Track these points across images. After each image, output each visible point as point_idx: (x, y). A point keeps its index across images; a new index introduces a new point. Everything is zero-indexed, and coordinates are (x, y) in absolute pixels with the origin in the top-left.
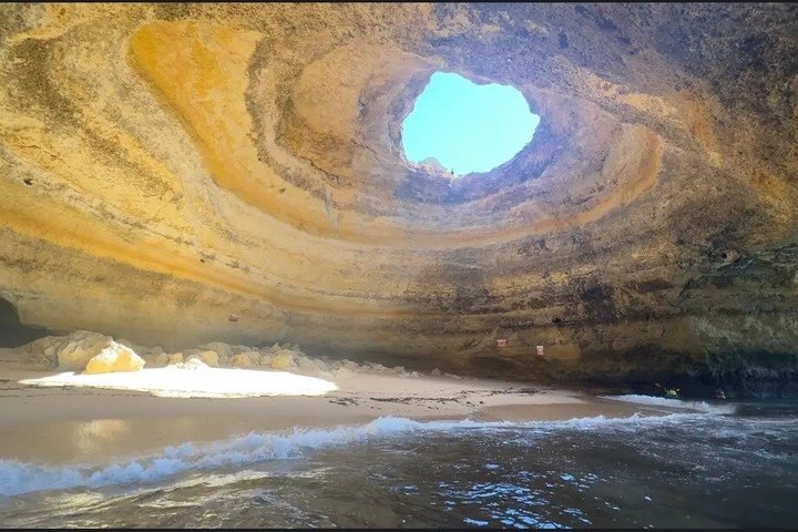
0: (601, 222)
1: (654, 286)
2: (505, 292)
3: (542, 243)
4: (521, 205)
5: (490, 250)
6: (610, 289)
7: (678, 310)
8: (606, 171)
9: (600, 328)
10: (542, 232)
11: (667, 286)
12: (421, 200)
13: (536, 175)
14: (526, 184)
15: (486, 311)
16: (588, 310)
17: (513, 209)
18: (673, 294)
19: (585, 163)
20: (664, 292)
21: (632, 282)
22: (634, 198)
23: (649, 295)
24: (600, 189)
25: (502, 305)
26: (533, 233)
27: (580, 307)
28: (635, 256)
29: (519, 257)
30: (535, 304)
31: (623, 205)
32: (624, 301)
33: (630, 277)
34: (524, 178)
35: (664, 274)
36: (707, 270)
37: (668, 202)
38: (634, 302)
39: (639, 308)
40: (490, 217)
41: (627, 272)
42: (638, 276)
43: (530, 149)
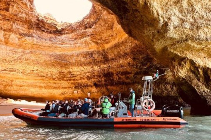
0: (111, 48)
1: (125, 73)
2: (78, 73)
3: (92, 54)
4: (85, 38)
5: (72, 56)
6: (112, 74)
7: (132, 82)
8: (114, 29)
9: (109, 87)
10: (92, 50)
11: (129, 73)
13: (91, 27)
14: (87, 30)
15: (70, 80)
16: (105, 81)
17: (82, 40)
18: (132, 76)
19: (107, 25)
20: (128, 75)
21: (120, 71)
22: (122, 41)
23: (124, 76)
24: (112, 36)
25: (76, 78)
26: (89, 50)
27: (103, 79)
28: (121, 62)
29: (83, 60)
30: (88, 78)
31: (118, 43)
32: (116, 78)
33: (119, 70)
34: (86, 28)
35: (128, 69)
37: (131, 44)
38: (119, 78)
39: (121, 81)
40: (73, 42)
41: (118, 68)
42: (121, 69)
43: (89, 17)
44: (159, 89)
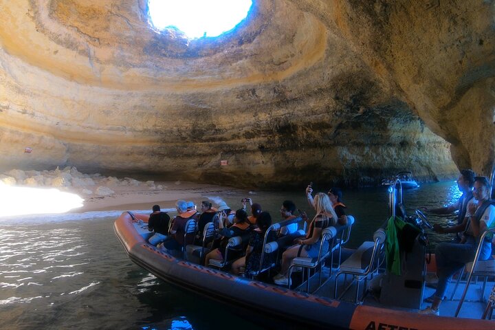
0: (292, 78)
1: (320, 126)
2: (227, 126)
3: (254, 91)
4: (240, 62)
5: (216, 94)
6: (295, 127)
7: (333, 142)
8: (295, 44)
9: (288, 153)
10: (255, 82)
11: (328, 126)
12: (165, 55)
13: (250, 41)
14: (243, 47)
15: (213, 140)
16: (281, 140)
17: (234, 64)
18: (331, 132)
19: (283, 36)
20: (326, 130)
21: (309, 123)
22: (312, 65)
23: (318, 131)
24: (293, 56)
25: (225, 135)
26: (247, 83)
27: (277, 138)
28: (312, 105)
29: (237, 101)
30: (249, 135)
31: (305, 69)
32: (303, 137)
33: (307, 119)
34: (241, 43)
35: (327, 118)
36: (349, 118)
37: (331, 70)
38: (309, 136)
39: (312, 140)
40: (217, 70)
41: (306, 115)
42: (312, 119)
43: (246, 22)
44: (378, 155)
